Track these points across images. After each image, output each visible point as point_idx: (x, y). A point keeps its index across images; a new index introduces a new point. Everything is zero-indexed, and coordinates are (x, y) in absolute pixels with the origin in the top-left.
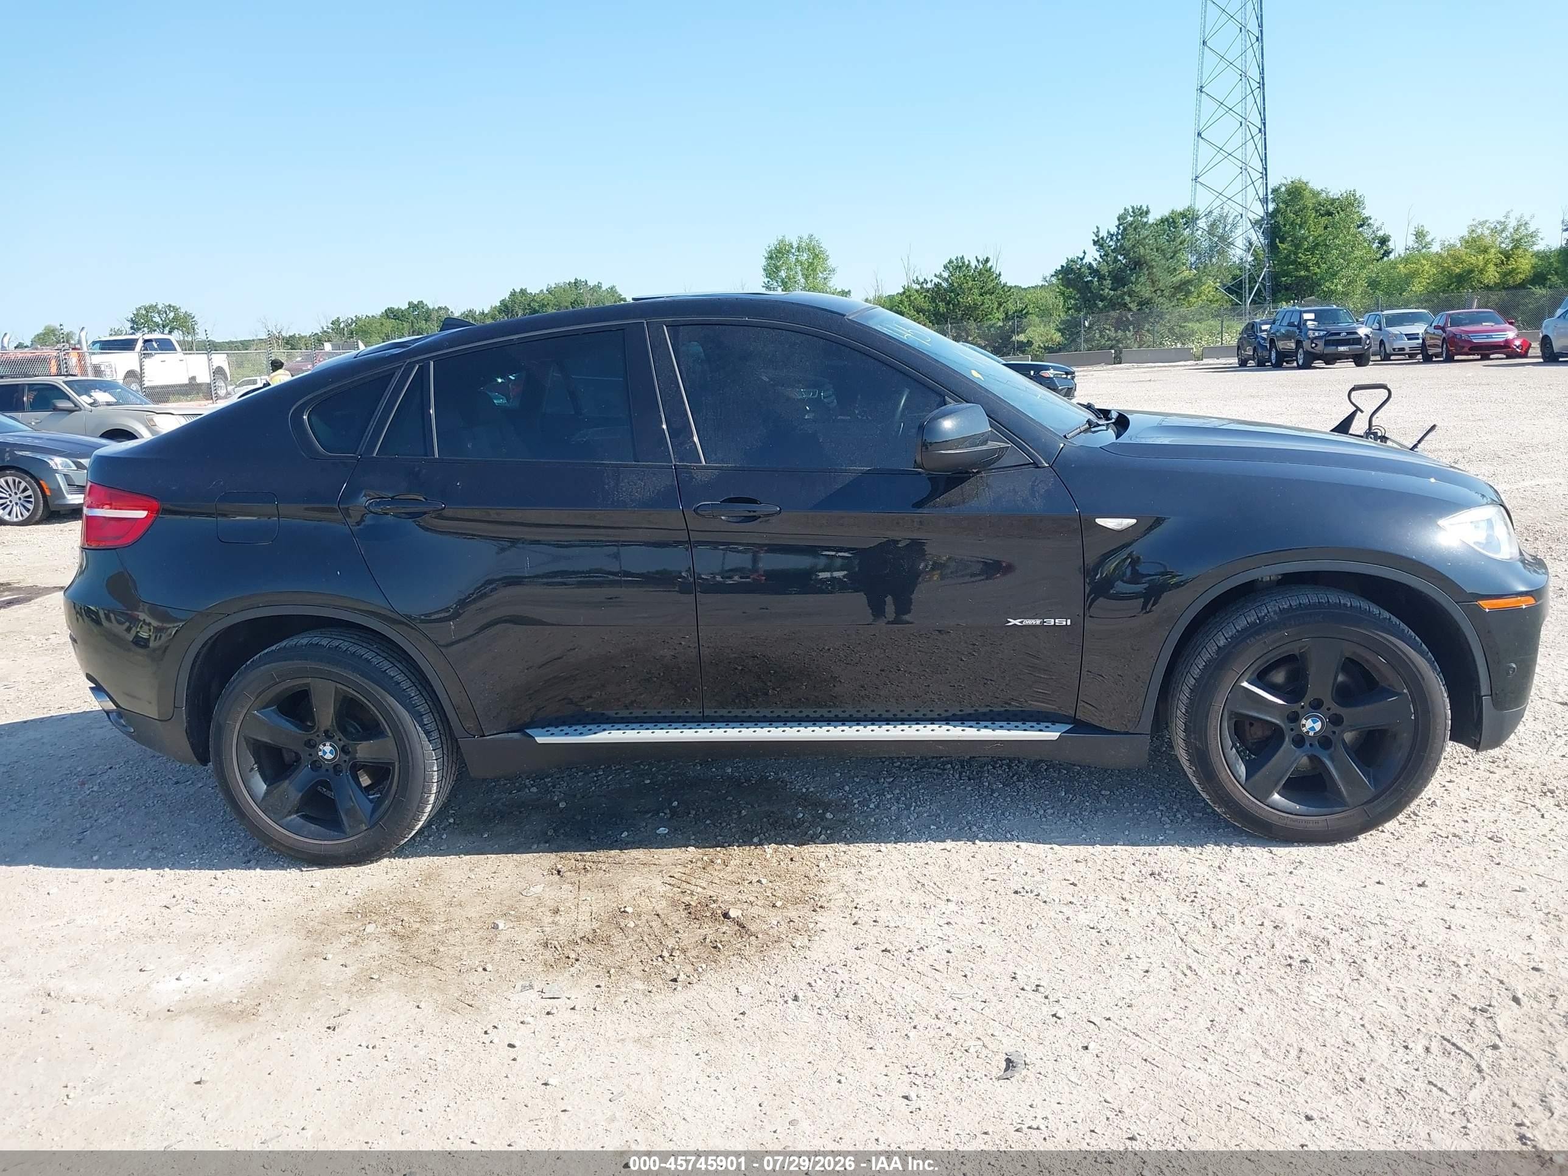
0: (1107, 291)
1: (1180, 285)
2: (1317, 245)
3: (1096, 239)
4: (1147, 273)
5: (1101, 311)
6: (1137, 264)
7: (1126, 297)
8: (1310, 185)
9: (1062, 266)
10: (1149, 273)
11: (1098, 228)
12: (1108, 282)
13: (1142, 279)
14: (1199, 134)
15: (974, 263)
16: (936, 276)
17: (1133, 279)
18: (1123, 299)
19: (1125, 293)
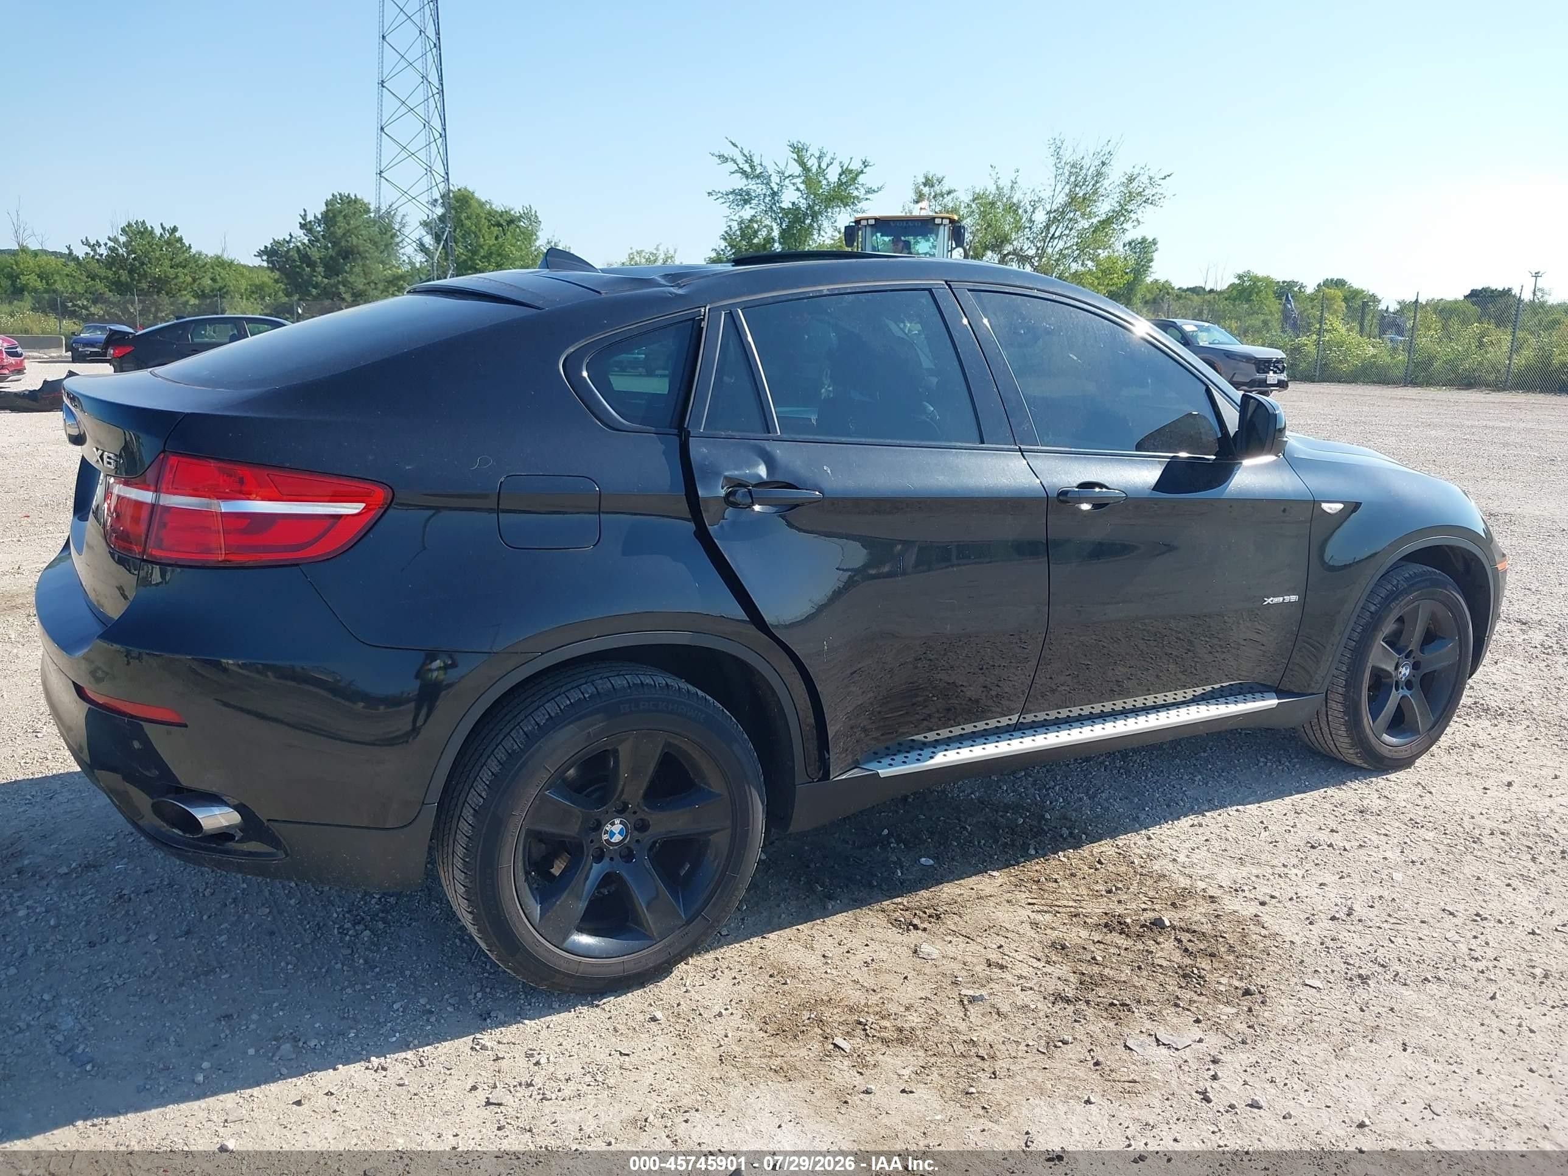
0: (320, 278)
1: (394, 279)
2: (491, 254)
3: (303, 222)
4: (361, 263)
5: (315, 298)
6: (348, 254)
7: (341, 287)
8: (476, 195)
9: (266, 247)
10: (363, 265)
11: (305, 210)
12: (320, 269)
13: (357, 270)
14: (382, 129)
15: (158, 231)
16: (109, 239)
17: (347, 268)
18: (338, 288)
19: (339, 282)
